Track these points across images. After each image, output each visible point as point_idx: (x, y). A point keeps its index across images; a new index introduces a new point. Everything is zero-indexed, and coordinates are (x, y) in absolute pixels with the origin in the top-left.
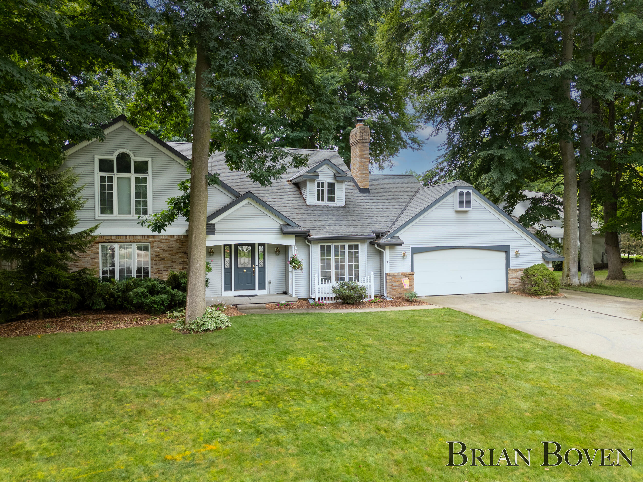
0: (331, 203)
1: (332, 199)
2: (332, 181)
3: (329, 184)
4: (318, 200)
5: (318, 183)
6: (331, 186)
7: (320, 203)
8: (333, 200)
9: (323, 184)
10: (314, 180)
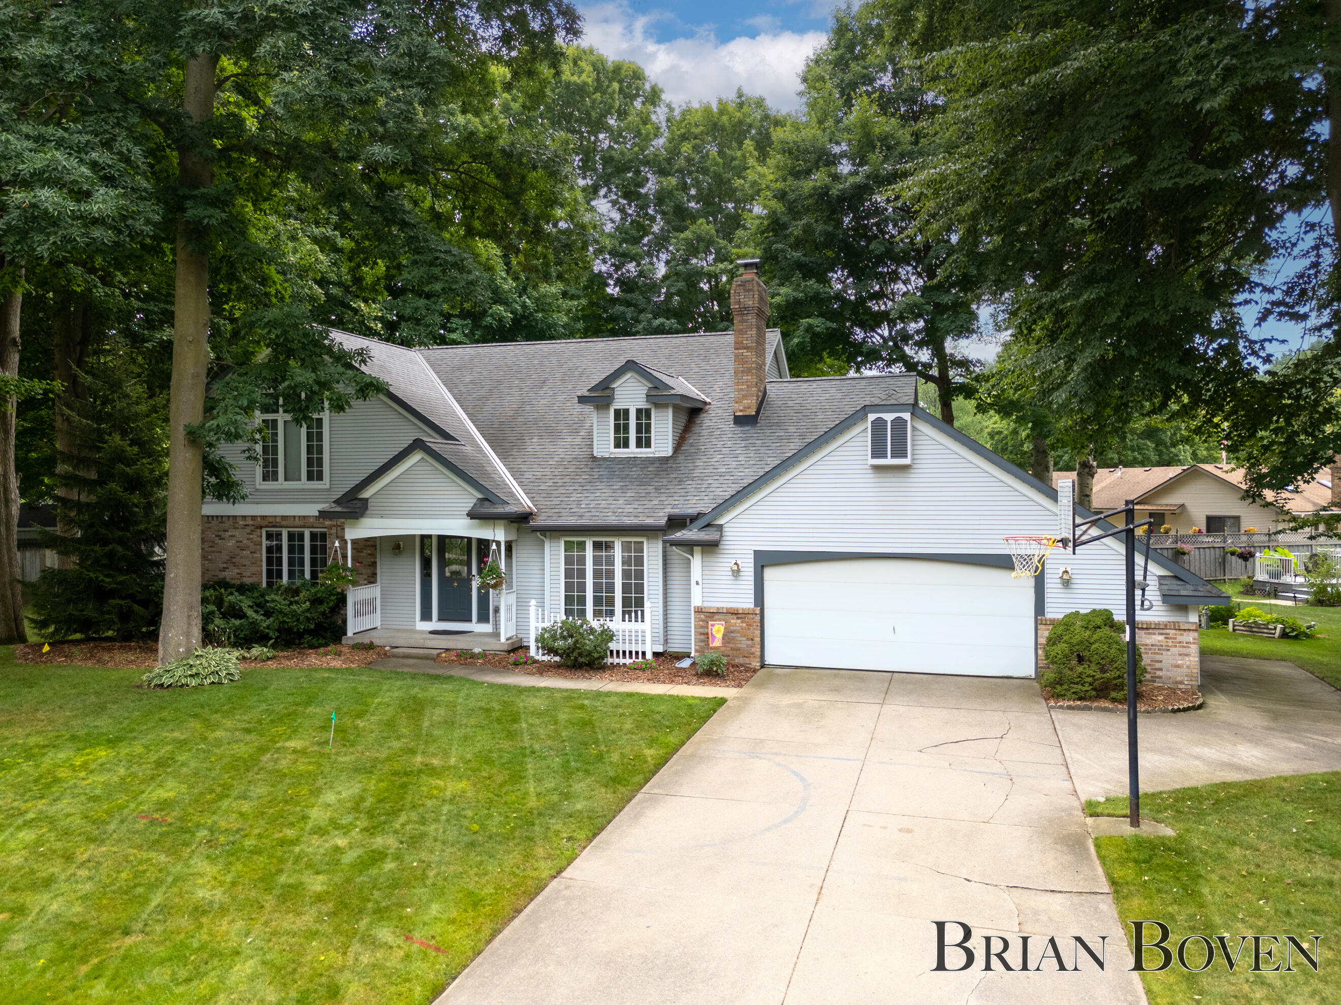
0: (644, 452)
1: (644, 441)
2: (643, 405)
3: (639, 411)
4: (617, 446)
5: (617, 412)
6: (644, 414)
7: (622, 452)
8: (648, 445)
9: (626, 412)
10: (607, 406)
